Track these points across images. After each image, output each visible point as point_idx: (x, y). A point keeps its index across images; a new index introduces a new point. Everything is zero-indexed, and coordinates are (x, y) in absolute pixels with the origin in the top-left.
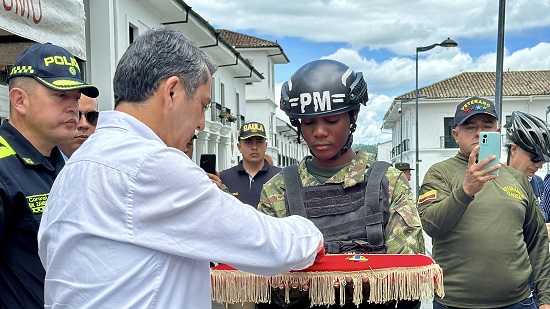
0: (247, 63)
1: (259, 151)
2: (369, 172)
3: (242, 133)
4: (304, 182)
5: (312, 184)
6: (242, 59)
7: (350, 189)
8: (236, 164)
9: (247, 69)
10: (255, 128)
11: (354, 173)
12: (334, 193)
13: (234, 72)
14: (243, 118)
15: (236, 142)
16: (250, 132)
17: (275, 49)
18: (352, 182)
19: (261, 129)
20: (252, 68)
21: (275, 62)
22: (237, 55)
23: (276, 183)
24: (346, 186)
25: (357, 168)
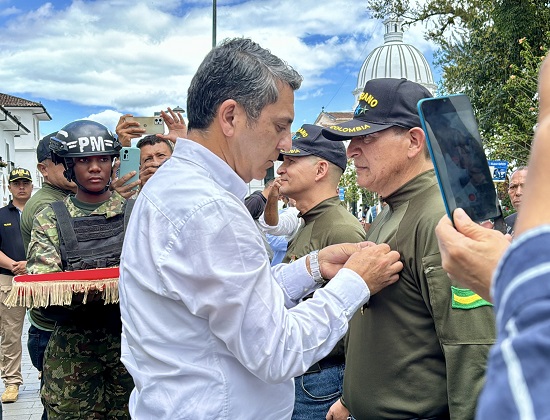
0: (15, 119)
1: (26, 190)
2: (124, 206)
3: (11, 177)
4: (72, 214)
5: (79, 215)
6: (11, 117)
7: (111, 219)
8: (8, 202)
9: (15, 124)
10: (21, 173)
11: (113, 207)
12: (98, 222)
13: (4, 126)
14: (13, 164)
15: (7, 184)
16: (18, 175)
17: (39, 109)
18: (113, 214)
19: (27, 173)
20: (19, 124)
21: (39, 119)
22: (6, 112)
23: (48, 214)
24: (108, 216)
25: (115, 203)
